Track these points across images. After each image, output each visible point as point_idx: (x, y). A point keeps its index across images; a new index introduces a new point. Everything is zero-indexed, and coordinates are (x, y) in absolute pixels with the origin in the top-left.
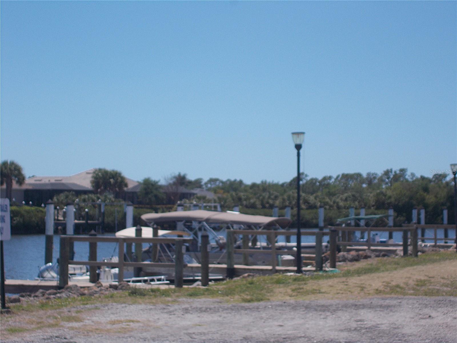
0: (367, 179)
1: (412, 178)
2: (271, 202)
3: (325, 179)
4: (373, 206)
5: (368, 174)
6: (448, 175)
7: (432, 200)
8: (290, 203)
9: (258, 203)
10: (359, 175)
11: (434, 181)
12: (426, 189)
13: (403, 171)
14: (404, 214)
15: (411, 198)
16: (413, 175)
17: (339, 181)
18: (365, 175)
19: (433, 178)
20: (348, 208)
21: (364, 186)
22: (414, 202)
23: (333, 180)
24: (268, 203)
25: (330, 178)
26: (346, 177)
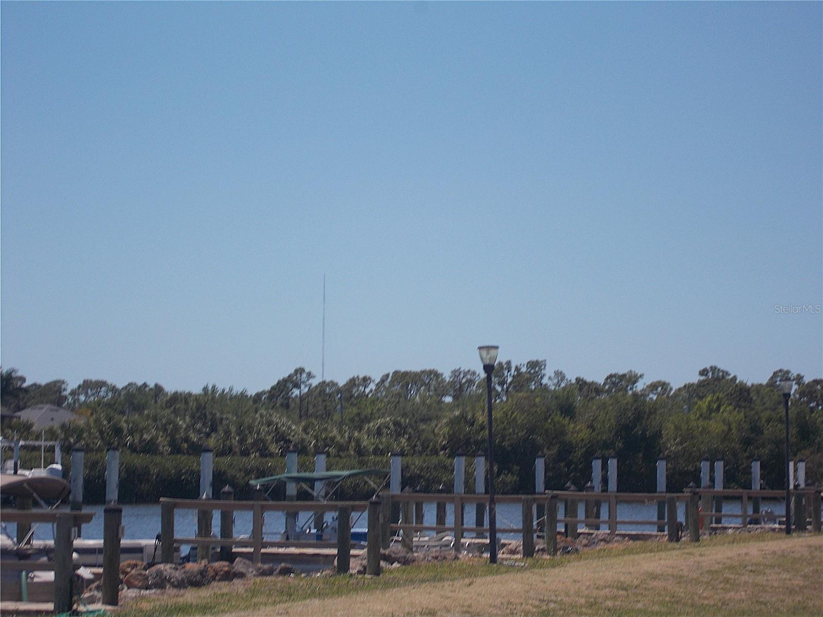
0: (452, 383)
1: (558, 384)
2: (194, 437)
3: (353, 382)
4: (444, 448)
5: (456, 373)
6: (641, 376)
7: (581, 435)
8: (242, 441)
9: (162, 441)
10: (434, 374)
11: (609, 391)
12: (568, 410)
13: (536, 366)
14: (516, 468)
15: (532, 430)
16: (560, 375)
17: (387, 389)
18: (447, 376)
19: (605, 384)
20: (383, 453)
21: (448, 399)
22: (540, 440)
23: (372, 386)
24: (187, 439)
25: (366, 380)
26: (404, 379)
